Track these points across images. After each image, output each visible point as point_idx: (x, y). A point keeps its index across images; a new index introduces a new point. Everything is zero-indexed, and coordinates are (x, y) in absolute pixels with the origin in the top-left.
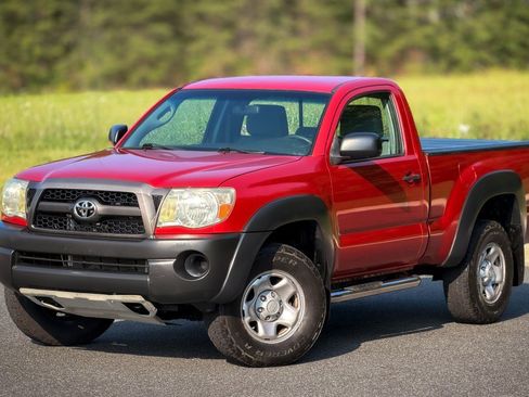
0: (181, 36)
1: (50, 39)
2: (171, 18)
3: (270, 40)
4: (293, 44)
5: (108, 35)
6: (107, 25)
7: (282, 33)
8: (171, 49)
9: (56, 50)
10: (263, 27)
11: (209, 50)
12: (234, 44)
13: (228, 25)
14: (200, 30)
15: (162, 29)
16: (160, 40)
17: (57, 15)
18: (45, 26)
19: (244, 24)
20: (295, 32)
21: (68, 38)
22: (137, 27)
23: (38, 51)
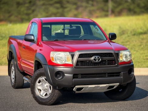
0: (63, 7)
1: (28, 9)
2: (60, 2)
3: (86, 7)
4: (92, 8)
5: (43, 7)
6: (43, 4)
7: (89, 5)
8: (60, 10)
9: (30, 12)
10: (84, 4)
11: (70, 10)
12: (77, 9)
13: (75, 4)
14: (68, 5)
15: (58, 5)
16: (57, 8)
17: (30, 2)
18: (27, 5)
19: (79, 3)
20: (93, 5)
21: (33, 8)
22: (51, 5)
23: (25, 12)
